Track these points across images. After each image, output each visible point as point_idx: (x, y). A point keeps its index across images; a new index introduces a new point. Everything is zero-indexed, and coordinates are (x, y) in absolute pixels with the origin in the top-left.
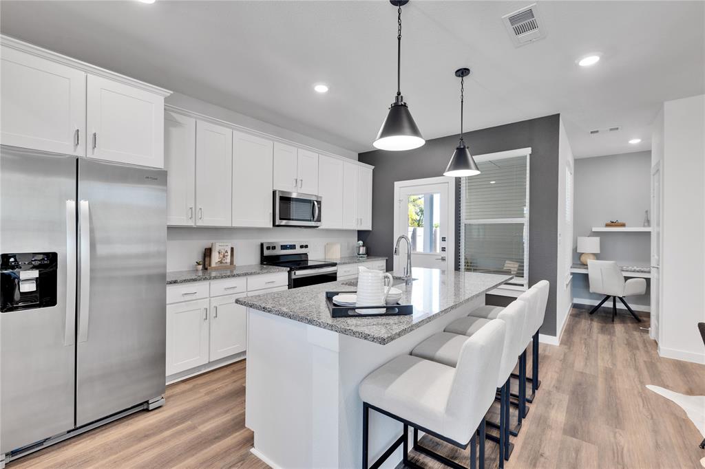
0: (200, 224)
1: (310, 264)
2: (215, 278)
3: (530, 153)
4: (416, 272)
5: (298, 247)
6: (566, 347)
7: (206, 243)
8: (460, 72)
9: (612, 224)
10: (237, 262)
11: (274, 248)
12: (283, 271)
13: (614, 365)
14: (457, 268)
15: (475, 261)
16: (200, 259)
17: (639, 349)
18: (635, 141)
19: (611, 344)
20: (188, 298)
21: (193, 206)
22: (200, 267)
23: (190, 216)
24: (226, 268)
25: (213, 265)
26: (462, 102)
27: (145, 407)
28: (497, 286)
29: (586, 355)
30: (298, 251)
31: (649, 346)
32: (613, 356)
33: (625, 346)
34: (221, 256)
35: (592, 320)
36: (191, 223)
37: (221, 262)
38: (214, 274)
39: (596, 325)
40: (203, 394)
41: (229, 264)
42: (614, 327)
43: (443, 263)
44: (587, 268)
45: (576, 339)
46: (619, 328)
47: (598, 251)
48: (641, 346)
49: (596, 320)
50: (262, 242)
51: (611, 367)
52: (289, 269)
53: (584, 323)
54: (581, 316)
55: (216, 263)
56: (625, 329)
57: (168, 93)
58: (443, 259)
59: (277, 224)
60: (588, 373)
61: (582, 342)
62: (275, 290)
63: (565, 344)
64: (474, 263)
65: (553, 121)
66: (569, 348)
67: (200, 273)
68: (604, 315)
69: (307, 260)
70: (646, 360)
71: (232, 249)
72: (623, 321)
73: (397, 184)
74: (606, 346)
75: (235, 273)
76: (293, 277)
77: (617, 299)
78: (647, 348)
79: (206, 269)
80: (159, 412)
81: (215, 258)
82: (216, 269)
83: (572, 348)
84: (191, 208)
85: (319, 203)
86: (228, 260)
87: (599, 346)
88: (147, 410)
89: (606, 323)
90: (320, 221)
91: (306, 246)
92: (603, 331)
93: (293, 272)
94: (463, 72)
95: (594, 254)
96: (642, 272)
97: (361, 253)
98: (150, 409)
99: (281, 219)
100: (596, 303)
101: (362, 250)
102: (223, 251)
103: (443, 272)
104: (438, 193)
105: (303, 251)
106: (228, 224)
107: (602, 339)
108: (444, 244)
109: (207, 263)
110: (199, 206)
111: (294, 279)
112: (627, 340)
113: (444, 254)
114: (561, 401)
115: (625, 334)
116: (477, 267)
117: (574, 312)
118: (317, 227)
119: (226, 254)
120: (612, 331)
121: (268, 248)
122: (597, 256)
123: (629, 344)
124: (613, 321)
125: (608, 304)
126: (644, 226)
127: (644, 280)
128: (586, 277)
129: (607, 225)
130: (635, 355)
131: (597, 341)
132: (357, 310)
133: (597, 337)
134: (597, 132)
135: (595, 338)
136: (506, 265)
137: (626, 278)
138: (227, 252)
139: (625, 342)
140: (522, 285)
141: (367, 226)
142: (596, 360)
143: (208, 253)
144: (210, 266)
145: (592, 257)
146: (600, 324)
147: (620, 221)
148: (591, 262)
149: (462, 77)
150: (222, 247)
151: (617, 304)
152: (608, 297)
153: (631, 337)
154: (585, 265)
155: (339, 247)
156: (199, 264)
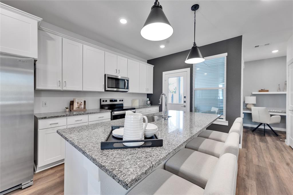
0: (65, 89)
1: (124, 108)
2: (76, 115)
3: (227, 55)
4: (171, 113)
5: (118, 101)
6: (245, 149)
7: (71, 99)
8: (194, 7)
9: (262, 91)
10: (87, 107)
11: (106, 101)
12: (108, 112)
13: (274, 160)
14: (191, 110)
15: (199, 107)
16: (68, 106)
17: (283, 151)
18: (275, 51)
19: (268, 147)
20: (53, 126)
21: (61, 80)
22: (68, 110)
23: (59, 85)
24: (82, 110)
25: (75, 109)
26: (195, 23)
27: (20, 187)
28: (216, 119)
29: (257, 154)
30: (118, 102)
31: (288, 150)
32: (271, 155)
33: (275, 149)
34: (79, 105)
35: (254, 134)
36: (59, 88)
37: (79, 108)
38: (75, 113)
39: (257, 137)
40: (57, 177)
41: (83, 109)
42: (266, 138)
43: (184, 108)
44: (251, 111)
45: (250, 145)
46: (268, 139)
47: (255, 103)
48: (283, 149)
49: (256, 134)
50: (101, 98)
51: (273, 162)
52: (111, 111)
53: (251, 136)
54: (249, 133)
56: (272, 139)
57: (40, 19)
58: (185, 106)
59: (106, 90)
60: (261, 166)
61: (253, 146)
62: (104, 121)
63: (245, 148)
64: (198, 108)
65: (239, 39)
66: (247, 150)
67: (68, 113)
68: (259, 132)
69: (123, 107)
70: (290, 158)
71: (85, 102)
72: (269, 135)
73: (164, 73)
74: (266, 149)
75: (86, 112)
76: (113, 115)
77: (265, 125)
78: (287, 150)
79: (71, 111)
80: (27, 190)
81: (76, 106)
82: (76, 111)
83: (248, 150)
84: (59, 81)
85: (128, 81)
86: (83, 106)
87: (262, 149)
88: (21, 189)
89: (262, 137)
90: (128, 89)
91: (122, 101)
92: (262, 140)
93: (113, 112)
94: (195, 7)
95: (253, 104)
96: (278, 112)
97: (148, 103)
98: (23, 188)
99: (108, 87)
100: (256, 126)
101: (149, 102)
102: (80, 103)
103: (185, 112)
104: (182, 76)
105: (121, 102)
106: (81, 89)
107: (262, 145)
108: (185, 100)
109: (71, 108)
110: (64, 80)
111: (113, 116)
112: (275, 145)
113: (185, 104)
114: (252, 185)
115: (273, 142)
116: (199, 110)
117: (244, 131)
118: (127, 92)
119: (82, 104)
120: (266, 141)
121: (103, 101)
122: (254, 105)
123: (277, 148)
124: (264, 135)
125: (262, 127)
126: (278, 91)
127: (280, 116)
128: (250, 115)
129: (260, 91)
130: (283, 155)
131: (260, 146)
132: (124, 144)
133: (260, 144)
134: (258, 46)
135: (258, 144)
136: (212, 109)
137: (271, 115)
138: (82, 103)
139: (275, 147)
140: (223, 119)
141: (151, 92)
142: (263, 157)
143: (72, 103)
144: (73, 109)
145: (252, 105)
146: (259, 137)
147: (266, 89)
148: (253, 108)
149: (195, 10)
150: (79, 101)
151: (265, 127)
152: (261, 124)
153: (276, 144)
154: (250, 109)
155: (138, 101)
156: (67, 108)
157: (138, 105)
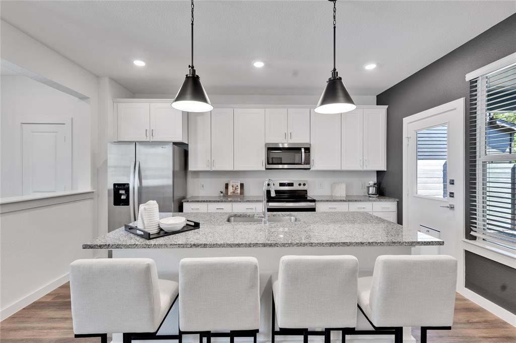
5: (296, 185)
16: (223, 189)
22: (222, 195)
23: (208, 165)
24: (237, 196)
30: (296, 187)
34: (234, 189)
36: (208, 169)
37: (234, 192)
38: (229, 199)
41: (239, 194)
43: (451, 213)
55: (231, 193)
58: (452, 208)
67: (222, 198)
69: (307, 196)
71: (242, 185)
75: (244, 199)
79: (225, 196)
81: (231, 190)
84: (208, 161)
85: (307, 149)
86: (239, 191)
90: (310, 164)
91: (304, 185)
97: (370, 192)
99: (268, 164)
101: (372, 190)
102: (235, 186)
105: (302, 188)
106: (231, 169)
109: (226, 192)
110: (213, 159)
113: (451, 202)
138: (237, 186)
143: (227, 186)
150: (235, 183)
155: (343, 186)
156: (222, 193)
157: (345, 195)
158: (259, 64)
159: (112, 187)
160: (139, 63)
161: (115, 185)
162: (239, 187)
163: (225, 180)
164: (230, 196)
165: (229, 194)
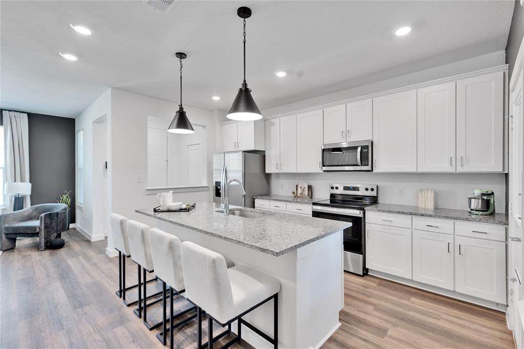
0: (282, 171)
5: (362, 189)
11: (337, 188)
21: (279, 163)
22: (293, 195)
23: (277, 168)
24: (305, 198)
30: (362, 192)
34: (302, 190)
36: (278, 171)
37: (302, 194)
38: (298, 200)
41: (307, 195)
55: (300, 194)
67: (294, 199)
71: (310, 187)
81: (299, 191)
85: (366, 147)
86: (306, 192)
102: (303, 187)
105: (369, 193)
106: (295, 171)
118: (370, 171)
121: (332, 188)
138: (305, 188)
143: (297, 187)
150: (302, 185)
155: (431, 195)
156: (294, 193)
157: (432, 208)
158: (281, 74)
159: (215, 185)
160: (216, 98)
161: (216, 182)
162: (306, 189)
163: (295, 182)
164: (299, 197)
165: (298, 195)
